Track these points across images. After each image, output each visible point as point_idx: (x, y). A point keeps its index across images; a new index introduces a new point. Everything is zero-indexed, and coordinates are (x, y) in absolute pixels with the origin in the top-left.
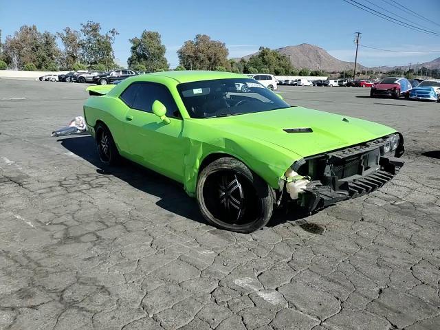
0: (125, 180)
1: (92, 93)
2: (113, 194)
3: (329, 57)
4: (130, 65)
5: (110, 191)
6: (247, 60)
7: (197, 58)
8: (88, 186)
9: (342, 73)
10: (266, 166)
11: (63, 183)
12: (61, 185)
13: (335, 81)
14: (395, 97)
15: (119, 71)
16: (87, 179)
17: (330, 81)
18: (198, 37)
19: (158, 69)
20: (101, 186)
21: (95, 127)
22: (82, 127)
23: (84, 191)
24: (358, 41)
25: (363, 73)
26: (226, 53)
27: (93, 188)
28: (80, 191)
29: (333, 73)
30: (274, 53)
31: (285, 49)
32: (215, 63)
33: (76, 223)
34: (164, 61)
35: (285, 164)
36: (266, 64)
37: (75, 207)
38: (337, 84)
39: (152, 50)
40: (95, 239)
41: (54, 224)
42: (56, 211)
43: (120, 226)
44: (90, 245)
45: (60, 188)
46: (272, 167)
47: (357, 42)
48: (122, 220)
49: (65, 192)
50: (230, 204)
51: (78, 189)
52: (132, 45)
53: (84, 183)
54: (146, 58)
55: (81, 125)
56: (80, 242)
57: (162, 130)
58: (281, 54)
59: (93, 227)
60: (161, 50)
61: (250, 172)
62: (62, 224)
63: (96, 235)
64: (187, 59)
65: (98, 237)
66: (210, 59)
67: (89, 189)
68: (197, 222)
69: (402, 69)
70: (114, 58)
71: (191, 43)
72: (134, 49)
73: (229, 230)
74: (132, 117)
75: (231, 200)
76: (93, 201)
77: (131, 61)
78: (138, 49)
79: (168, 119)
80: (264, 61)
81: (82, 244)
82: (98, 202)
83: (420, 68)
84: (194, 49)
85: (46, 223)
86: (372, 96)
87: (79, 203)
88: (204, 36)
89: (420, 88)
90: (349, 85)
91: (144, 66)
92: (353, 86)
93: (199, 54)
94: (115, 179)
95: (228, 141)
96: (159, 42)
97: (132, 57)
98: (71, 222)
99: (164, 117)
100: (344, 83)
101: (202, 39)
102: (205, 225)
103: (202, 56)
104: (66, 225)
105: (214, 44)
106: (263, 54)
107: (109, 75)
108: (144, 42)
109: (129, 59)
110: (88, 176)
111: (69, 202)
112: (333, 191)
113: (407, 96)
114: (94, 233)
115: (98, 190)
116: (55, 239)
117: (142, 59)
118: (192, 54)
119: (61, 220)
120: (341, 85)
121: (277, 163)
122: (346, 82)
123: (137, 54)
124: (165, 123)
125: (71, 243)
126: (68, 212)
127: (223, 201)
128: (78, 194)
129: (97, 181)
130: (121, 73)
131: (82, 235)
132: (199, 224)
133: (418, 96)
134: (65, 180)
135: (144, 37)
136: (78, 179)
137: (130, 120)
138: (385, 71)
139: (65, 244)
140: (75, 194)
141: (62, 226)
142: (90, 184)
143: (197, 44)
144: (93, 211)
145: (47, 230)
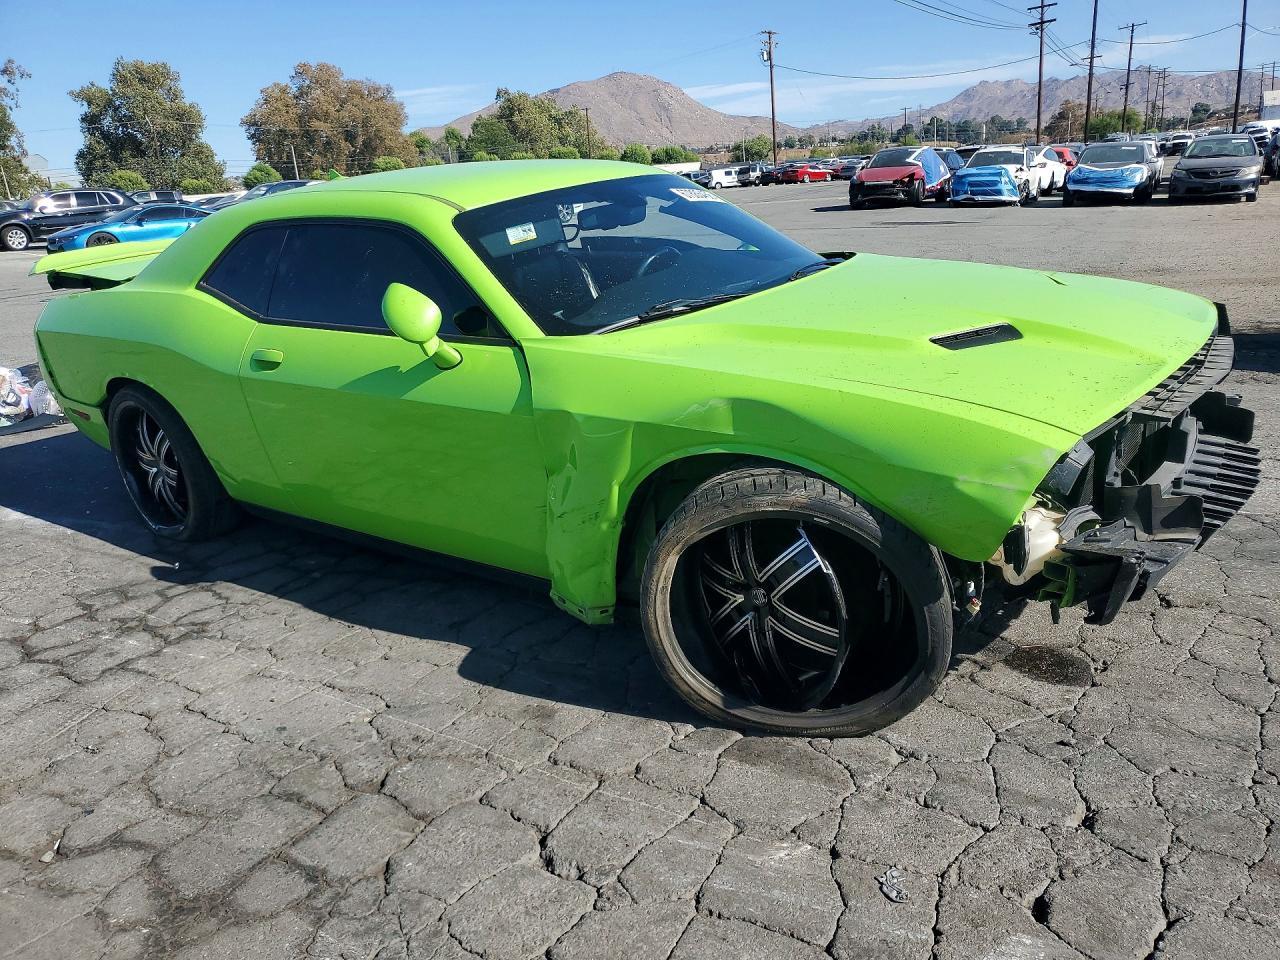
0: (281, 592)
1: (58, 280)
2: (266, 656)
3: (692, 106)
4: (87, 173)
5: (247, 647)
6: (466, 132)
7: (310, 137)
8: (146, 636)
9: (737, 148)
10: (943, 485)
11: (35, 641)
12: (29, 655)
13: (728, 173)
14: (913, 201)
15: (65, 197)
16: (129, 609)
17: (714, 173)
18: (301, 71)
19: (186, 182)
20: (199, 630)
21: (104, 406)
22: (16, 404)
23: (141, 665)
24: (769, 54)
25: (789, 145)
26: (397, 117)
27: (168, 642)
28: (123, 667)
29: (710, 150)
30: (540, 106)
31: (568, 90)
32: (369, 148)
33: (183, 826)
34: (203, 154)
35: (1025, 470)
36: (522, 138)
37: (141, 748)
38: (733, 179)
39: (155, 123)
40: (302, 888)
41: (83, 852)
42: (59, 783)
43: (373, 802)
44: (296, 926)
45: (29, 671)
46: (971, 485)
47: (770, 58)
48: (366, 769)
49: (63, 682)
50: (776, 634)
51: (111, 662)
52: (85, 109)
53: (124, 628)
54: (139, 150)
55: (11, 399)
56: (242, 919)
57: (433, 390)
58: (562, 107)
59: (264, 830)
60: (187, 123)
61: (866, 515)
62: (117, 841)
63: (294, 865)
64: (279, 144)
65: (313, 875)
66: (350, 137)
67: (157, 653)
68: (657, 724)
69: (884, 125)
70: (25, 153)
71: (284, 91)
72: (90, 121)
73: (795, 733)
74: (276, 356)
75: (783, 620)
76: (200, 705)
77: (87, 162)
78: (107, 122)
79: (450, 350)
80: (514, 129)
81: (261, 931)
82: (227, 704)
83: (927, 120)
84: (294, 111)
85: (39, 852)
86: (855, 205)
87: (144, 723)
88: (322, 68)
89: (973, 171)
90: (766, 179)
91: (135, 175)
92: (778, 182)
93: (315, 124)
94: (239, 594)
95: (745, 409)
96: (175, 96)
97: (89, 147)
98: (155, 827)
99: (434, 345)
100: (754, 175)
101: (315, 78)
102: (690, 728)
103: (324, 128)
104: (138, 846)
105: (354, 91)
106: (510, 109)
107: (29, 210)
108: (125, 96)
109: (81, 155)
110: (123, 594)
111: (102, 726)
112: (1142, 535)
113: (941, 198)
114: (282, 858)
115: (198, 651)
116: (123, 929)
117: (127, 154)
118: (294, 128)
119: (104, 823)
120: (745, 184)
121: (991, 469)
122: (758, 173)
123: (106, 136)
124: (439, 364)
125: (206, 937)
126: (121, 774)
127: (738, 628)
128: (126, 683)
129: (173, 611)
130: (73, 201)
131: (238, 882)
132: (666, 727)
133: (973, 193)
134: (36, 628)
135: (119, 77)
136: (90, 613)
137: (274, 365)
138: (841, 134)
139: (177, 946)
140: (109, 686)
141: (125, 853)
142: (152, 630)
143: (302, 93)
144: (227, 749)
145: (67, 894)
